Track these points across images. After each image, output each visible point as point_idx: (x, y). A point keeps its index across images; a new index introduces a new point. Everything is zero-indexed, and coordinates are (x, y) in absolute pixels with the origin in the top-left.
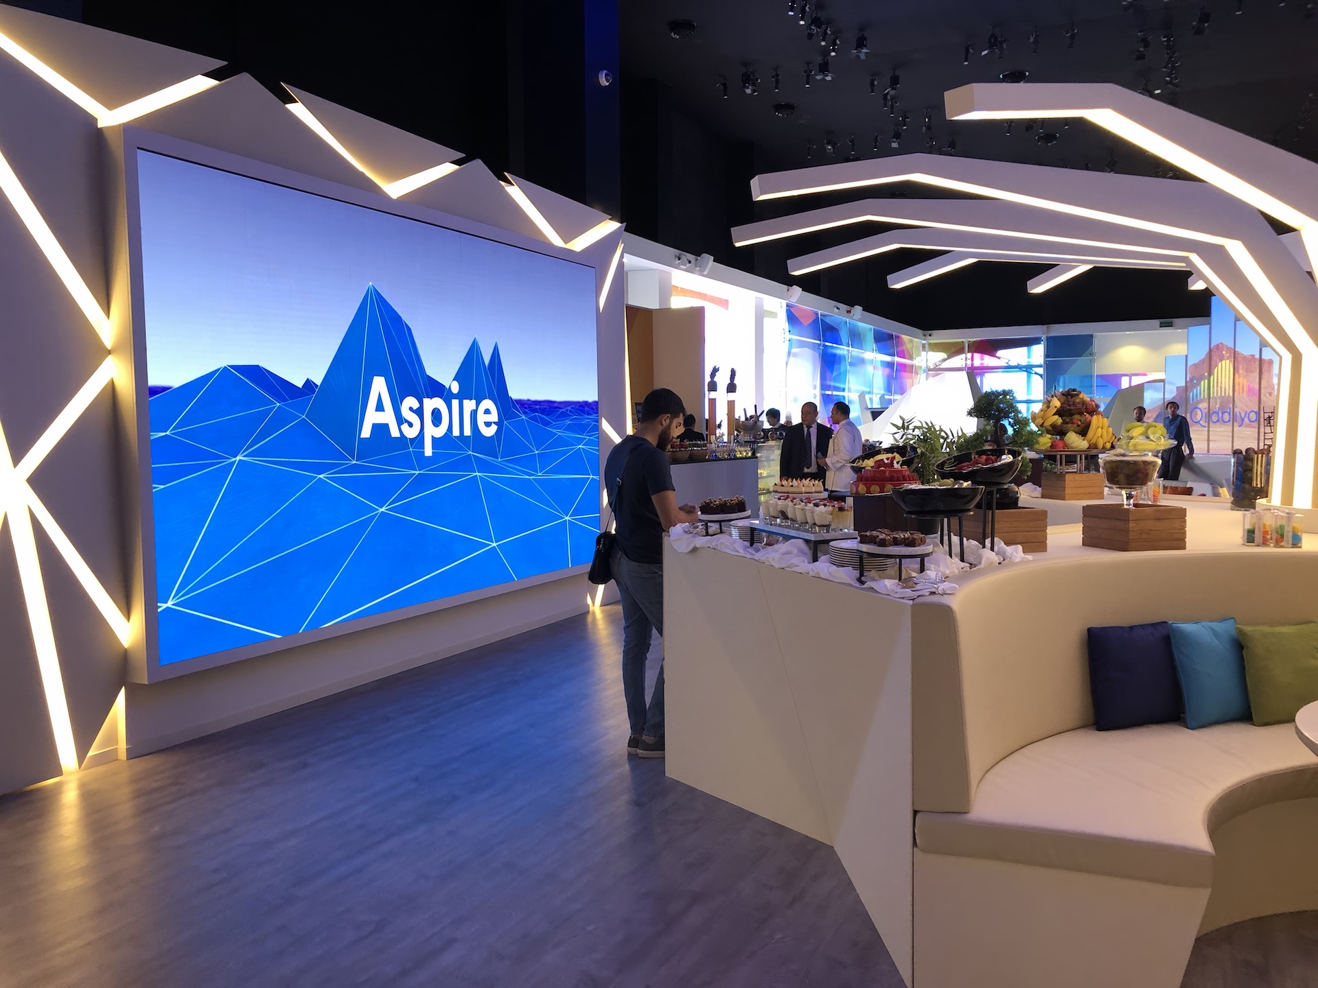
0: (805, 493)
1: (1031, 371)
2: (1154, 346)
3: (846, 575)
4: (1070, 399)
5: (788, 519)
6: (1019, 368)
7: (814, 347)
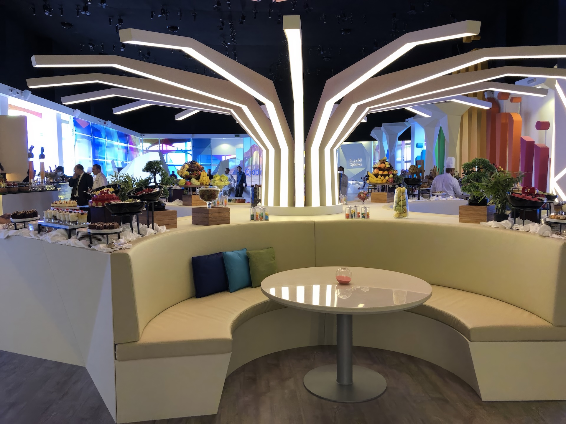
0: (68, 207)
1: (187, 153)
2: (234, 144)
3: (83, 244)
4: (192, 165)
5: (57, 219)
6: (182, 151)
7: (88, 138)
